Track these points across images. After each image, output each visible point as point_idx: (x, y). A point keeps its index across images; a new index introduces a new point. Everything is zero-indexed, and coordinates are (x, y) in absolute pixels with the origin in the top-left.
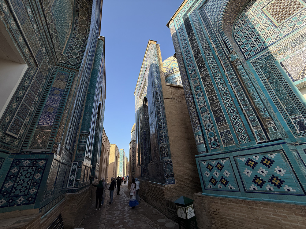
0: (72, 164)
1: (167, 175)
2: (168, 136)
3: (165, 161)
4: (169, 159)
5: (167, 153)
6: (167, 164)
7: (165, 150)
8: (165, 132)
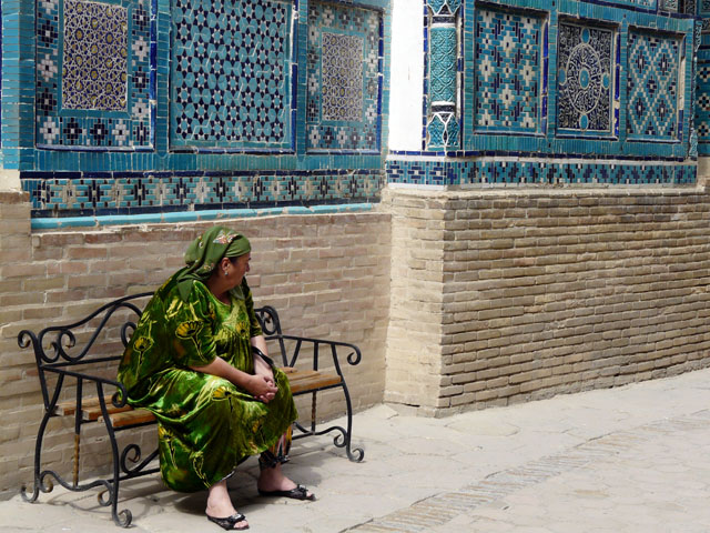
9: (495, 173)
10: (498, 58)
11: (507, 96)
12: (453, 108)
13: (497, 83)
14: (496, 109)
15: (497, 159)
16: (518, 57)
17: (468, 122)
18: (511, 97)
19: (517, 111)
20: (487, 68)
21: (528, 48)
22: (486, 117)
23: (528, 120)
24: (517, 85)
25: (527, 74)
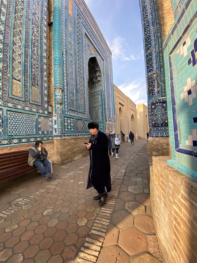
0: (54, 116)
1: (154, 124)
2: (161, 55)
3: (151, 102)
4: (160, 98)
5: (158, 87)
6: (155, 107)
7: (153, 83)
8: (155, 48)
9: (68, 136)
10: (68, 123)
11: (69, 127)
12: (61, 129)
13: (68, 126)
14: (68, 129)
15: (68, 134)
16: (71, 123)
17: (63, 130)
18: (70, 127)
19: (71, 129)
20: (66, 124)
21: (72, 122)
22: (66, 129)
23: (72, 130)
24: (71, 126)
25: (72, 125)
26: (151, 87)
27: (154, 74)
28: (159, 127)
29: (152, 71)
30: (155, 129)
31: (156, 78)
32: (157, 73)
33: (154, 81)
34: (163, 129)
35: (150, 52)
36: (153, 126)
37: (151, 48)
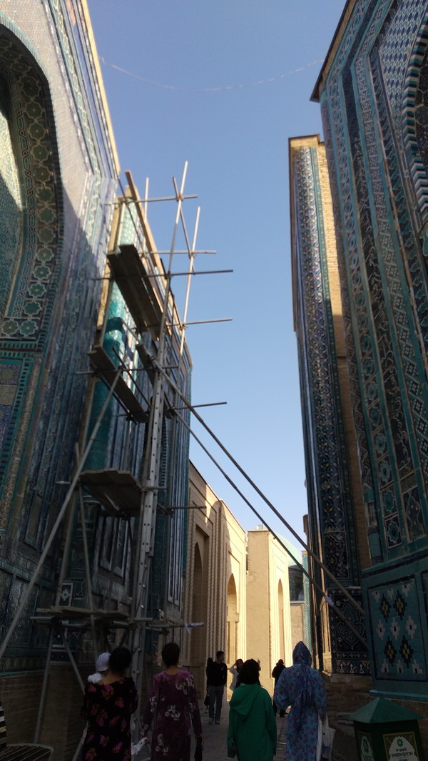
1: (341, 643)
2: (349, 501)
3: (334, 592)
4: (350, 587)
5: (345, 563)
6: (342, 605)
7: (336, 552)
8: (339, 485)
26: (332, 559)
27: (337, 533)
28: (351, 650)
29: (335, 527)
30: (344, 655)
31: (342, 544)
32: (342, 534)
33: (339, 549)
34: (359, 656)
35: (329, 487)
36: (339, 647)
37: (330, 481)
